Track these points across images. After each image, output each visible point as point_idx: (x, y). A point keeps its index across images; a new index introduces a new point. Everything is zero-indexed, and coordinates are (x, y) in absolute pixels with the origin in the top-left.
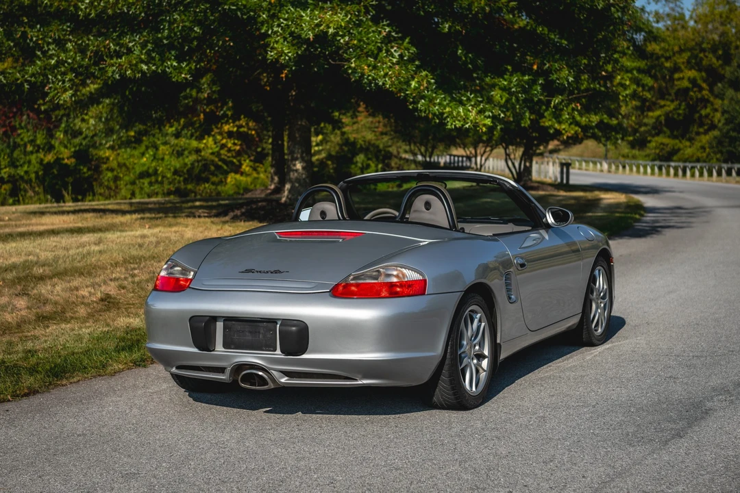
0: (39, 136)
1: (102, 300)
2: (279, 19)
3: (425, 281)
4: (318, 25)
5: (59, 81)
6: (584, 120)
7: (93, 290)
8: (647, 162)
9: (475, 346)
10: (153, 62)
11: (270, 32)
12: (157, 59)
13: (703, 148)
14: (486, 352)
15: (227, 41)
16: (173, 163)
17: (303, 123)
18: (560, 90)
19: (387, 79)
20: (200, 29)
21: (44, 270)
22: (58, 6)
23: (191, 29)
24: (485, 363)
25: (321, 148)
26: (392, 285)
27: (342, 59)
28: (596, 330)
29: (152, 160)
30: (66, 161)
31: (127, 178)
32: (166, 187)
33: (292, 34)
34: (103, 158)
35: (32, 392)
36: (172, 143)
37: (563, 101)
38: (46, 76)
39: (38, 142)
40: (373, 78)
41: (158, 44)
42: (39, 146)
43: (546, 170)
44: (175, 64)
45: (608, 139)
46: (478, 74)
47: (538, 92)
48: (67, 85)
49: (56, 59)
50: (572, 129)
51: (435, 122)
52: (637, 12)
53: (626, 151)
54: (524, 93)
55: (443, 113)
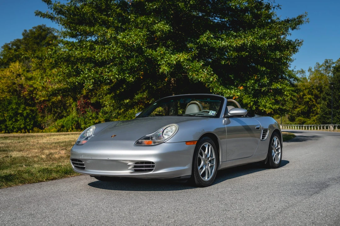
0: (93, 114)
2: (164, 59)
4: (177, 59)
5: (88, 82)
6: (274, 107)
8: (295, 125)
10: (120, 75)
11: (161, 64)
12: (122, 74)
13: (314, 121)
18: (264, 86)
20: (137, 64)
22: (88, 56)
27: (186, 73)
33: (168, 63)
37: (266, 89)
38: (84, 81)
40: (197, 78)
42: (93, 117)
44: (128, 75)
47: (257, 86)
48: (91, 83)
49: (88, 75)
52: (291, 71)
53: (288, 122)
54: (252, 86)
55: (223, 92)
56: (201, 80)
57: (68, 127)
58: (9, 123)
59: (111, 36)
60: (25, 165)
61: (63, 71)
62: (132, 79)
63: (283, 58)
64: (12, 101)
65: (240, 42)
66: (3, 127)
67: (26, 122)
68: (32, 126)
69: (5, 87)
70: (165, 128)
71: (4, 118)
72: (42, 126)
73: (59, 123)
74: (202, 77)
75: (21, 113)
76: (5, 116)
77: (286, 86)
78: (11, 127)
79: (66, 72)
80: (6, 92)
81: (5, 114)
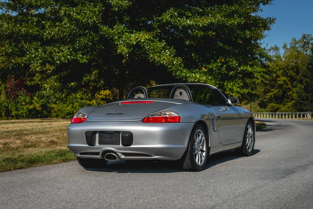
0: (27, 98)
1: (50, 142)
2: (122, 38)
3: (180, 117)
4: (137, 39)
5: (36, 63)
6: (242, 92)
7: (47, 138)
8: (267, 113)
9: (200, 146)
10: (72, 55)
11: (118, 43)
12: (74, 54)
13: (289, 107)
14: (204, 149)
15: (101, 47)
17: (131, 84)
18: (233, 69)
19: (164, 61)
20: (91, 43)
21: (28, 132)
22: (36, 33)
23: (88, 44)
24: (204, 154)
26: (167, 118)
27: (147, 54)
28: (249, 150)
29: (72, 108)
30: (38, 108)
31: (61, 115)
33: (127, 44)
34: (52, 108)
35: (21, 168)
36: (79, 102)
37: (234, 73)
38: (30, 61)
39: (27, 101)
40: (159, 60)
41: (74, 49)
42: (27, 103)
44: (81, 56)
46: (200, 63)
47: (224, 70)
48: (39, 65)
49: (34, 55)
50: (237, 95)
51: (183, 80)
52: (262, 50)
53: (258, 109)
54: (219, 70)
55: (187, 76)
56: (163, 63)
59: (65, 13)
61: (6, 50)
62: (86, 61)
63: (253, 38)
65: (207, 21)
77: (257, 67)
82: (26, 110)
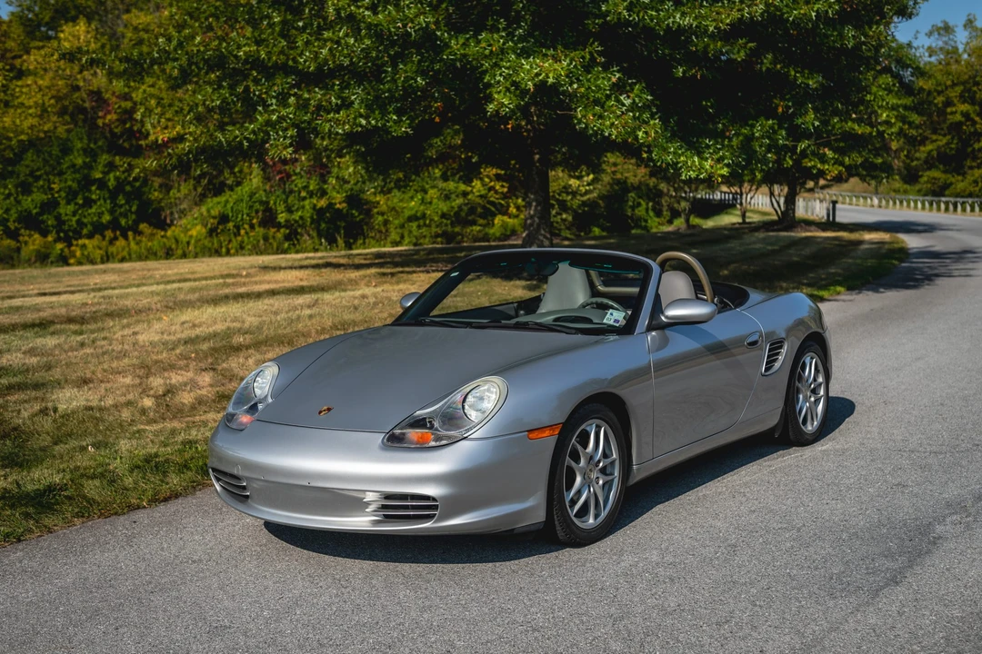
0: (312, 182)
2: (501, 68)
4: (538, 75)
5: (281, 138)
10: (373, 116)
11: (492, 82)
12: (377, 113)
13: (976, 182)
16: (440, 207)
18: (806, 135)
19: (613, 130)
20: (423, 80)
21: (245, 339)
23: (414, 80)
25: (591, 187)
27: (569, 109)
29: (421, 204)
30: (338, 206)
31: (397, 222)
32: (434, 230)
33: (514, 84)
34: (374, 203)
36: (440, 187)
38: (267, 133)
39: (311, 188)
40: (599, 128)
42: (312, 192)
43: (811, 207)
44: (395, 117)
45: (873, 177)
47: (783, 137)
48: (288, 141)
49: (277, 114)
50: (836, 169)
51: (669, 172)
52: (904, 47)
54: (769, 138)
55: (678, 163)
56: (610, 135)
57: (239, 219)
58: (66, 210)
60: (93, 446)
62: (409, 130)
64: (72, 143)
65: (729, 15)
66: (50, 222)
67: (116, 205)
68: (134, 217)
69: (50, 99)
70: (468, 389)
71: (52, 195)
72: (163, 217)
73: (212, 208)
74: (612, 124)
75: (99, 179)
76: (53, 189)
78: (74, 223)
79: (214, 104)
80: (54, 114)
81: (54, 183)
82: (311, 211)
